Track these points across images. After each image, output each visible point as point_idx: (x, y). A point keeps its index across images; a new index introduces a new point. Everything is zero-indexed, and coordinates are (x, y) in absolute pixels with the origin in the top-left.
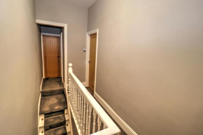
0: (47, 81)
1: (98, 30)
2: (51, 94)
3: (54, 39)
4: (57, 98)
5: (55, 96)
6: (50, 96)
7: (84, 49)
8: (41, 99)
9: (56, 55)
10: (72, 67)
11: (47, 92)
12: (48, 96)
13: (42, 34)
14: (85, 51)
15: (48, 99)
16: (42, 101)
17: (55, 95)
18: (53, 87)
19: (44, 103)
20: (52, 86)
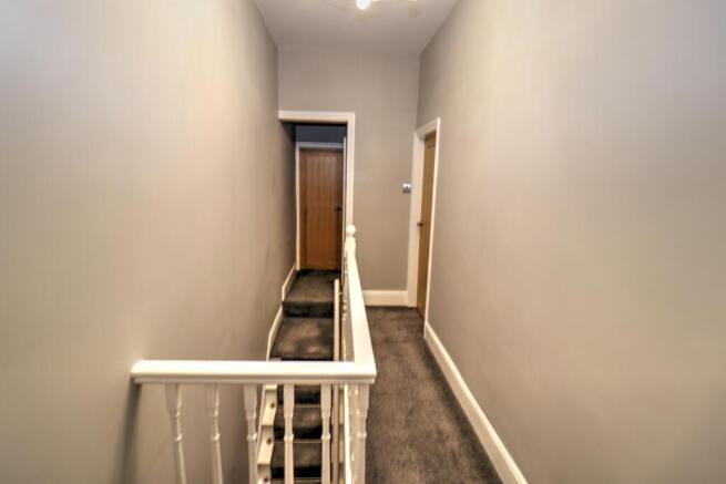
0: (305, 278)
1: (439, 120)
2: (306, 311)
3: (328, 159)
4: (320, 326)
5: (317, 320)
6: (305, 319)
7: (405, 186)
8: (282, 323)
9: (333, 206)
10: (354, 236)
11: (297, 306)
12: (298, 316)
13: (299, 145)
14: (407, 191)
15: (298, 325)
16: (283, 327)
17: (315, 316)
18: (314, 296)
19: (285, 332)
20: (313, 291)
